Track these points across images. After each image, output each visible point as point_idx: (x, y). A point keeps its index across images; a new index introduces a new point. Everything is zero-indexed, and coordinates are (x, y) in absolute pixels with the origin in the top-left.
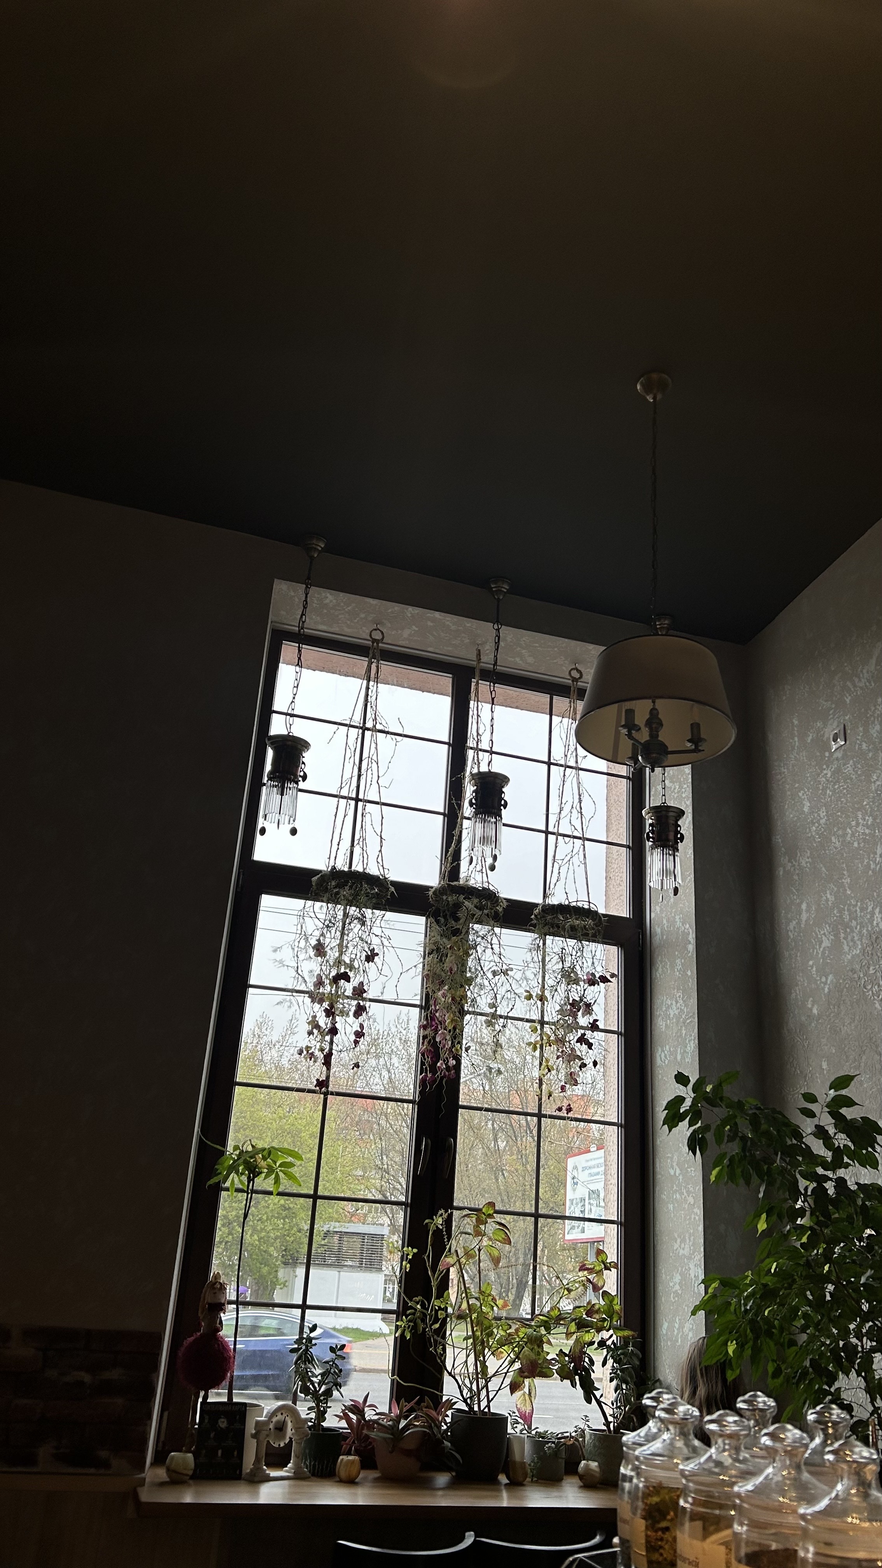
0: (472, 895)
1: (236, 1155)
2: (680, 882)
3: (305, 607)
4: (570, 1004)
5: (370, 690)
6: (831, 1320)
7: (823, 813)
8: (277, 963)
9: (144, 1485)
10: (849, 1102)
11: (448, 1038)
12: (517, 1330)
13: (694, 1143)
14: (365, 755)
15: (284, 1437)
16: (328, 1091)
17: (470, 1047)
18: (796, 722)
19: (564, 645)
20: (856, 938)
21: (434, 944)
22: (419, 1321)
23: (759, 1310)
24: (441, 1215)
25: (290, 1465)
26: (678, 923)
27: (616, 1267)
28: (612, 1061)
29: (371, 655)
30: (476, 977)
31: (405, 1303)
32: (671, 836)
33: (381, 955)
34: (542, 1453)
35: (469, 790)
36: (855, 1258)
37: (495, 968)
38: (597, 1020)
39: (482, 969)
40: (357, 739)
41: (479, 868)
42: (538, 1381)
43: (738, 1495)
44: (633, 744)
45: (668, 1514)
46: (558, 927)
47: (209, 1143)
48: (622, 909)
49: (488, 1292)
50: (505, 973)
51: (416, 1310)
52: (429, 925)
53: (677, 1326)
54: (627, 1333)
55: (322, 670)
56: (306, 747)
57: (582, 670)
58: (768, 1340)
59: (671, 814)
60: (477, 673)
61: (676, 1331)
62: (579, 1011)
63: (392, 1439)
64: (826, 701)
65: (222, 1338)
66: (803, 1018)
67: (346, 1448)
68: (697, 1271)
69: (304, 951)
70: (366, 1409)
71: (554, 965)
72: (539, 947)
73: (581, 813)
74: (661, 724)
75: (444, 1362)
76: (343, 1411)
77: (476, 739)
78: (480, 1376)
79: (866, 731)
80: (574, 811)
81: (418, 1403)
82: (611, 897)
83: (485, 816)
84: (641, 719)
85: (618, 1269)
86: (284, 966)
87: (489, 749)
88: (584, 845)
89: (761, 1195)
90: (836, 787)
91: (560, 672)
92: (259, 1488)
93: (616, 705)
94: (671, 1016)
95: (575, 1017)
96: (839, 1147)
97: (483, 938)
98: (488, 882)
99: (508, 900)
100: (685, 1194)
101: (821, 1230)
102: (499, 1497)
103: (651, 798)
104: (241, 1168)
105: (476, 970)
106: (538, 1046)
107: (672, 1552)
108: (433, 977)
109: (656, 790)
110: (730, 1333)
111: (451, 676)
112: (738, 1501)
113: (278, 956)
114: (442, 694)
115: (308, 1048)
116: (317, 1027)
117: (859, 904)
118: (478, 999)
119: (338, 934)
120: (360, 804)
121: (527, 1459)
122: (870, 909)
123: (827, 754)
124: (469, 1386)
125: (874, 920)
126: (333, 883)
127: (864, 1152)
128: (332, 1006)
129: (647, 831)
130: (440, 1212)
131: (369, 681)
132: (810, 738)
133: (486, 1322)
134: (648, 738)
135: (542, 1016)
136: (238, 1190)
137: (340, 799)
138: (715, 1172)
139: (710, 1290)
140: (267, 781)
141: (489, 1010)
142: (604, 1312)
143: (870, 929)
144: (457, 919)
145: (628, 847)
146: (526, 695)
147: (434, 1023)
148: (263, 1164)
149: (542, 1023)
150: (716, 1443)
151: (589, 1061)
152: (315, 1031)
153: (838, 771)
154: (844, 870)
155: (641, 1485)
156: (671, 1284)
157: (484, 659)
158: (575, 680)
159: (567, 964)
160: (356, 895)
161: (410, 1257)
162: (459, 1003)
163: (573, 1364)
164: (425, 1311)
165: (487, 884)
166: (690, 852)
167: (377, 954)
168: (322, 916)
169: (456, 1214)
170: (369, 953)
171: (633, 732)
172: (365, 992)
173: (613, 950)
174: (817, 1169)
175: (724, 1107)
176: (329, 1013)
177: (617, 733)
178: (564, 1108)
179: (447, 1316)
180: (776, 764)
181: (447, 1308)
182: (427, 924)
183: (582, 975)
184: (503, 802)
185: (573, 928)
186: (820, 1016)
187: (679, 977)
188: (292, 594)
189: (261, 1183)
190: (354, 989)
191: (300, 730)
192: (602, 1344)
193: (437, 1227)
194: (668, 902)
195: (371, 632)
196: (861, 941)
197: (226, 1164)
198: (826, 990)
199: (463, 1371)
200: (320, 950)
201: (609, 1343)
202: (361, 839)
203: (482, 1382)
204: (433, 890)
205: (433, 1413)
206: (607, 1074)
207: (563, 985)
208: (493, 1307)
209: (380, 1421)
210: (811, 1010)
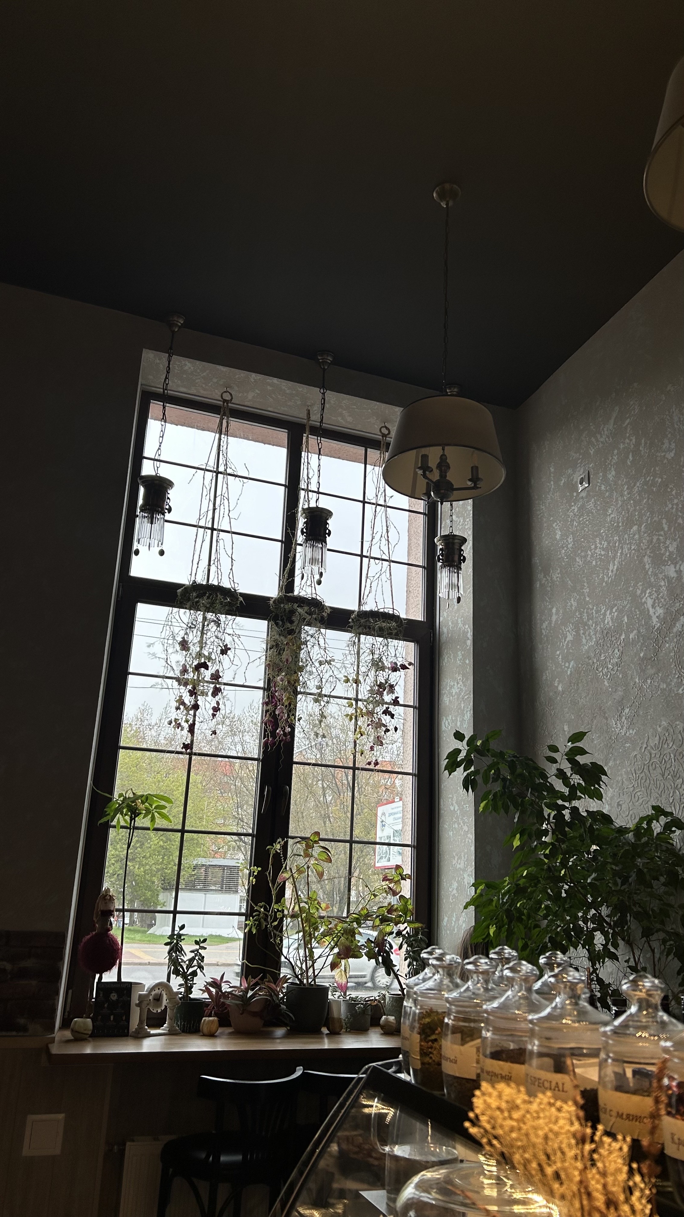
0: (304, 604)
1: (121, 800)
2: (462, 593)
3: (168, 372)
4: (378, 686)
5: (222, 441)
6: (565, 910)
7: (570, 540)
8: (150, 655)
9: (54, 1042)
10: (583, 752)
11: (285, 711)
12: (336, 925)
13: (467, 783)
14: (219, 493)
15: (161, 1005)
16: (192, 752)
17: (301, 718)
18: (552, 470)
19: (376, 407)
20: (592, 634)
21: (274, 641)
22: (262, 920)
23: (513, 903)
24: (279, 842)
25: (165, 1025)
26: (460, 625)
27: (410, 877)
28: (409, 728)
29: (222, 413)
30: (307, 666)
31: (252, 907)
32: (456, 558)
33: (233, 650)
34: (354, 1012)
35: (301, 522)
36: (584, 865)
37: (321, 659)
38: (398, 697)
39: (311, 660)
40: (211, 480)
41: (309, 583)
42: (351, 960)
43: (486, 1011)
44: (427, 483)
45: (437, 1029)
46: (370, 628)
47: (99, 792)
48: (418, 615)
49: (314, 898)
50: (329, 663)
51: (260, 912)
52: (270, 627)
53: (454, 919)
54: (417, 925)
55: (183, 425)
56: (171, 486)
57: (390, 428)
58: (519, 924)
59: (456, 541)
60: (307, 429)
61: (453, 923)
62: (384, 690)
63: (242, 1004)
64: (576, 453)
65: (112, 935)
66: (551, 694)
67: (208, 1012)
68: (469, 878)
69: (172, 646)
70: (223, 984)
71: (366, 657)
72: (354, 643)
73: (388, 540)
74: (448, 467)
75: (281, 950)
76: (205, 986)
77: (307, 482)
78: (308, 959)
79: (605, 476)
80: (383, 539)
81: (262, 979)
82: (410, 606)
83: (313, 542)
84: (433, 462)
85: (411, 879)
86: (156, 657)
87: (316, 490)
88: (390, 566)
89: (516, 820)
90: (581, 519)
91: (373, 429)
92: (142, 1042)
93: (415, 451)
94: (454, 694)
95: (381, 694)
96: (574, 784)
97: (312, 636)
98: (316, 594)
99: (331, 608)
100: (462, 824)
101: (560, 845)
102: (322, 1043)
103: (442, 530)
104: (125, 810)
105: (307, 660)
106: (353, 717)
107: (439, 1056)
108: (273, 666)
109: (446, 523)
110: (491, 919)
111: (286, 431)
112: (485, 1015)
113: (152, 650)
114: (280, 446)
115: (176, 720)
116: (183, 703)
117: (595, 608)
118: (308, 682)
119: (199, 633)
120: (215, 532)
121: (343, 1016)
122: (603, 611)
123: (575, 494)
124: (300, 966)
125: (605, 620)
126: (195, 594)
127: (592, 788)
128: (194, 688)
129: (438, 554)
130: (278, 840)
131: (221, 434)
132: (563, 481)
133: (313, 920)
134: (438, 478)
135: (357, 695)
136: (122, 827)
137: (199, 529)
138: (482, 805)
139: (478, 891)
140: (140, 512)
141: (315, 691)
142: (400, 911)
143: (602, 626)
144: (292, 622)
145: (423, 567)
146: (347, 448)
147: (274, 700)
148: (142, 807)
149: (357, 700)
150: (472, 978)
151: (391, 728)
152: (182, 707)
153: (582, 507)
154: (584, 582)
155: (417, 1011)
156: (450, 890)
157: (313, 417)
158: (384, 435)
159: (376, 656)
160: (212, 604)
161: (255, 874)
162: (293, 685)
163: (377, 949)
164: (267, 913)
165: (315, 595)
166: (471, 570)
167: (230, 649)
168: (186, 620)
169: (291, 842)
170: (223, 648)
171: (427, 473)
172: (220, 677)
173: (411, 645)
174: (558, 801)
175: (489, 756)
176: (192, 693)
177: (415, 474)
178: (372, 763)
179: (284, 916)
180: (537, 502)
181: (283, 910)
182: (268, 626)
183: (387, 664)
184: (327, 531)
185: (381, 629)
186: (563, 692)
187: (460, 665)
188: (158, 361)
189: (140, 821)
190: (212, 675)
191: (165, 472)
192: (399, 933)
193: (276, 851)
194: (453, 609)
195: (222, 394)
196: (596, 635)
197: (113, 808)
198: (569, 673)
199: (295, 956)
200: (184, 645)
201: (404, 933)
202: (216, 560)
203: (310, 963)
204: (273, 600)
205: (273, 986)
206: (405, 737)
207: (373, 672)
208: (318, 909)
209: (234, 992)
210: (557, 687)
